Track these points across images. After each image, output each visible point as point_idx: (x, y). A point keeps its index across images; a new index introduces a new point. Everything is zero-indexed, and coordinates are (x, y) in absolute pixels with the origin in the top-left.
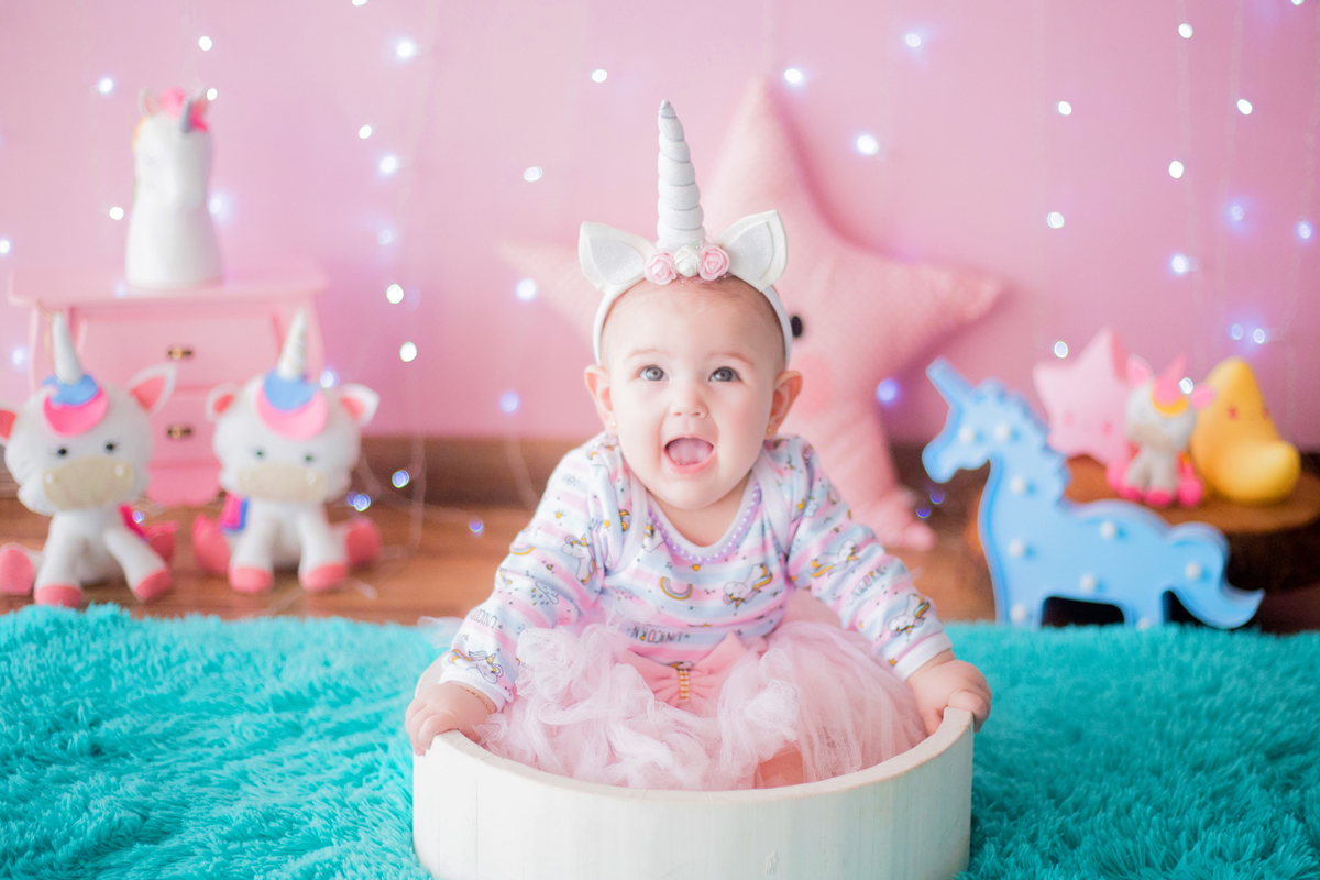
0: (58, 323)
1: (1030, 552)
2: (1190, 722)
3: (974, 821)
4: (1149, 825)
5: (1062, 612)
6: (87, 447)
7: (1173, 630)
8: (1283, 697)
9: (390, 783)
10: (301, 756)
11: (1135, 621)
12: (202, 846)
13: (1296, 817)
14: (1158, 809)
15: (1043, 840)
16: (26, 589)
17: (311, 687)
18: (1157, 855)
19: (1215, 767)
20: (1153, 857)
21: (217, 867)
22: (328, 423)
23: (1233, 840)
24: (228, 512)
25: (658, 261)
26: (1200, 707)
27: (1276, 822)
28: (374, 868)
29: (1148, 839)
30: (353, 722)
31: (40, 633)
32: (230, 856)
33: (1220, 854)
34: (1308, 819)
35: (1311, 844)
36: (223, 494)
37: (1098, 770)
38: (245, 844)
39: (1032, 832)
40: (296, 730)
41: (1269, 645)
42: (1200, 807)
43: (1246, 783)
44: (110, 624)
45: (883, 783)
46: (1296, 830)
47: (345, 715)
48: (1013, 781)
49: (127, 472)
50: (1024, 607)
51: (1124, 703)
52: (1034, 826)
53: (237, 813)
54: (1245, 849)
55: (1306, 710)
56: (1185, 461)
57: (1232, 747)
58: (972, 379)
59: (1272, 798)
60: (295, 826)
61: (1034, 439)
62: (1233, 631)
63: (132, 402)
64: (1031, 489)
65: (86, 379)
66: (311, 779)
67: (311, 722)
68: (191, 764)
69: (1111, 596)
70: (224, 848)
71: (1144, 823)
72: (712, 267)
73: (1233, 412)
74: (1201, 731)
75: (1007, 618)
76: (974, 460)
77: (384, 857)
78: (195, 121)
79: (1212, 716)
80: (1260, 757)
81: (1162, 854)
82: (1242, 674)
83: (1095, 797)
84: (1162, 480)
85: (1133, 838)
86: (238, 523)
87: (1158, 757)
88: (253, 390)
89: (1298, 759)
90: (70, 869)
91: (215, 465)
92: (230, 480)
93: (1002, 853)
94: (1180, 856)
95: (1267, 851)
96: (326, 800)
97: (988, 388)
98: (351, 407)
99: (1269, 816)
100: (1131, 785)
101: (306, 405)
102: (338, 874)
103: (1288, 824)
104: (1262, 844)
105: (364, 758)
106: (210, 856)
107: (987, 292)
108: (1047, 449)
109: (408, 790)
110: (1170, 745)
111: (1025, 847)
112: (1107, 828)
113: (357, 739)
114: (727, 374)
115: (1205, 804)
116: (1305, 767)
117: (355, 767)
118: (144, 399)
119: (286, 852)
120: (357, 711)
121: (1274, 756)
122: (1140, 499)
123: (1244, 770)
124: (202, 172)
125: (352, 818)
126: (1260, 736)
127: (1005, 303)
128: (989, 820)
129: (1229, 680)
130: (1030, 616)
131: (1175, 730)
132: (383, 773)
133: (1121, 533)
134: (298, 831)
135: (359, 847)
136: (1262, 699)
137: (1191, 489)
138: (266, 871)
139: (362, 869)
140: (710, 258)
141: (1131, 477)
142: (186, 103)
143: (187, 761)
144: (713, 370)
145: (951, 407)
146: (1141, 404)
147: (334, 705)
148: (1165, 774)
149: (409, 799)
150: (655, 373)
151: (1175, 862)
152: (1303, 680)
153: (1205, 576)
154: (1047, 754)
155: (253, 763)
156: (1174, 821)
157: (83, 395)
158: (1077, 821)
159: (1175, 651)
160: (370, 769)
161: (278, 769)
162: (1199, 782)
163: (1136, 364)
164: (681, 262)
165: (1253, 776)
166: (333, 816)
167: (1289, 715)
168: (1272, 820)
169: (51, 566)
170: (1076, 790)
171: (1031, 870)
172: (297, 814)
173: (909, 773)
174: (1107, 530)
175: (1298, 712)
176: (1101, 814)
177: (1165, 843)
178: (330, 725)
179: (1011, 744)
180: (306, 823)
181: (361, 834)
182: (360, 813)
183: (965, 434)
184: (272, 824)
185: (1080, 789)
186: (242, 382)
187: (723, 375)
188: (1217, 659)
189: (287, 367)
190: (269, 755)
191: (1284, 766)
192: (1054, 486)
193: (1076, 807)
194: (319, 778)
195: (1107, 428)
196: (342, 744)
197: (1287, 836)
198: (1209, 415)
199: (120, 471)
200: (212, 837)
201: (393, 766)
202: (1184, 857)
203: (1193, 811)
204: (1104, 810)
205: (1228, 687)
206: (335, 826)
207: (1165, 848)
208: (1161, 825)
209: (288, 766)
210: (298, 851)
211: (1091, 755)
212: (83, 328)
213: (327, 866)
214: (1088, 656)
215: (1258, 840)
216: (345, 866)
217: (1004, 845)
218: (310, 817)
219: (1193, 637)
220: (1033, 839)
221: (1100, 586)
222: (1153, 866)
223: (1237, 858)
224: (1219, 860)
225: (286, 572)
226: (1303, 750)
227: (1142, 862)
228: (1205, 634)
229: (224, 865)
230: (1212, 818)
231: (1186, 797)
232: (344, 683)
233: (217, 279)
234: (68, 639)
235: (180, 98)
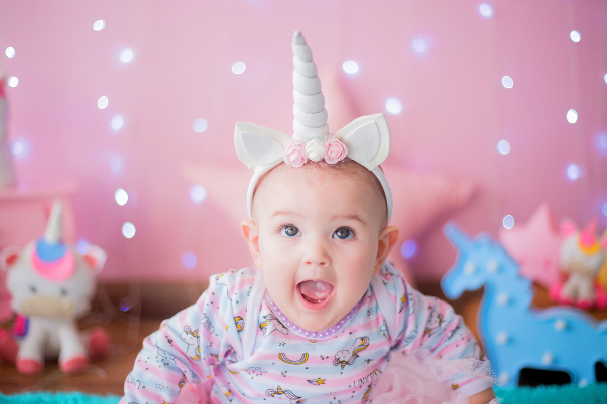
1: (511, 341)
5: (533, 377)
11: (578, 381)
22: (75, 269)
24: (17, 325)
25: (294, 150)
50: (508, 374)
56: (598, 282)
61: (512, 271)
64: (511, 302)
69: (562, 366)
72: (334, 155)
84: (585, 293)
86: (23, 332)
88: (29, 251)
92: (18, 305)
97: (483, 240)
98: (89, 260)
101: (61, 258)
108: (519, 276)
114: (345, 232)
122: (573, 305)
130: (510, 380)
133: (569, 327)
137: (603, 298)
140: (332, 149)
141: (566, 294)
144: (335, 229)
145: (458, 252)
146: (571, 248)
150: (292, 230)
163: (566, 224)
164: (311, 151)
174: (560, 325)
183: (469, 268)
186: (22, 245)
187: (342, 233)
189: (51, 235)
192: (525, 298)
195: (547, 265)
221: (555, 360)
225: (50, 361)
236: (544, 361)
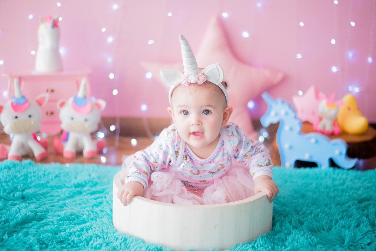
0: (16, 81)
1: (291, 147)
2: (336, 193)
3: (273, 218)
4: (324, 219)
5: (300, 164)
6: (23, 116)
7: (331, 169)
8: (363, 187)
9: (106, 207)
10: (82, 200)
11: (321, 166)
12: (52, 222)
13: (366, 217)
14: (326, 215)
15: (293, 222)
16: (5, 157)
17: (85, 181)
18: (326, 227)
19: (343, 204)
20: (325, 228)
21: (56, 227)
22: (92, 110)
23: (348, 223)
24: (63, 135)
26: (339, 189)
27: (360, 219)
28: (101, 228)
29: (323, 223)
30: (97, 191)
31: (9, 167)
32: (60, 225)
33: (344, 227)
34: (369, 218)
35: (370, 224)
36: (62, 132)
37: (309, 205)
38: (64, 222)
39: (290, 220)
40: (80, 193)
41: (359, 173)
42: (339, 214)
43: (352, 208)
44: (29, 165)
45: (247, 203)
46: (366, 220)
47: (94, 189)
48: (285, 207)
49: (34, 123)
50: (289, 162)
51: (317, 187)
52: (291, 219)
53: (62, 214)
54: (351, 225)
55: (369, 190)
56: (335, 122)
57: (348, 199)
58: (274, 97)
59: (359, 212)
60: (79, 217)
61: (292, 114)
62: (349, 169)
63: (36, 104)
64: (291, 129)
65: (23, 97)
66: (84, 205)
67: (85, 191)
68: (50, 202)
69: (314, 160)
70: (58, 223)
71: (322, 218)
72: (201, 80)
73: (349, 109)
74: (339, 195)
75: (284, 165)
76: (275, 121)
77: (104, 226)
78: (55, 24)
79: (343, 191)
80: (356, 202)
81: (327, 227)
82: (351, 180)
83: (308, 212)
84: (329, 127)
85: (319, 223)
86: (66, 139)
87: (326, 201)
88: (70, 101)
89: (367, 203)
90: (14, 228)
91: (60, 122)
92: (64, 126)
93: (281, 226)
94: (332, 227)
95: (358, 226)
96: (88, 211)
97: (279, 101)
98: (98, 106)
99: (358, 217)
100: (319, 208)
101: (85, 105)
102: (91, 230)
103: (364, 219)
104: (356, 224)
105: (99, 200)
106: (54, 225)
107: (280, 76)
108: (296, 117)
109: (111, 209)
110: (330, 198)
111: (288, 224)
112: (312, 219)
113: (97, 195)
114: (207, 112)
115: (340, 213)
116: (369, 205)
117: (97, 202)
118: (40, 103)
119: (76, 224)
120: (98, 188)
121: (360, 202)
122: (322, 132)
123: (351, 205)
124: (57, 39)
125: (95, 215)
126: (356, 196)
127: (285, 79)
128: (278, 217)
129: (347, 182)
130: (291, 166)
131: (332, 194)
132: (104, 204)
133: (317, 142)
134: (80, 219)
135: (97, 223)
136: (357, 187)
137: (337, 130)
138: (70, 229)
139: (97, 228)
140: (200, 78)
141: (320, 127)
142: (52, 19)
143: (49, 201)
144: (203, 111)
145: (268, 105)
146: (323, 106)
147: (91, 187)
148: (329, 206)
149: (112, 211)
150: (186, 112)
151: (331, 229)
152: (369, 182)
153: (341, 154)
154: (295, 201)
155: (68, 201)
156: (331, 218)
157: (22, 101)
158: (303, 218)
159: (332, 174)
160: (101, 203)
161: (75, 203)
162: (338, 208)
163: (321, 94)
164: (191, 80)
165: (354, 206)
166: (90, 215)
167: (364, 191)
168: (359, 218)
169: (13, 150)
170: (303, 209)
171: (289, 230)
172: (80, 214)
173: (254, 201)
174: (313, 141)
175: (367, 190)
176: (310, 216)
177: (328, 224)
178: (90, 192)
179: (284, 198)
180: (82, 217)
181: (98, 220)
182: (97, 214)
183: (273, 113)
184: (72, 217)
185: (304, 209)
186: (67, 98)
187: (206, 112)
188: (344, 177)
189: (80, 94)
190: (72, 199)
191: (363, 205)
192: (298, 128)
193: (303, 214)
194: (86, 205)
195: (313, 113)
196: (93, 196)
197: (363, 222)
198: (342, 109)
199: (32, 123)
200: (55, 220)
201: (107, 202)
202: (334, 228)
203: (336, 215)
204: (311, 215)
205: (347, 184)
206: (90, 217)
207: (328, 225)
208: (327, 219)
209: (78, 202)
210: (79, 224)
211: (307, 201)
212: (23, 83)
213: (87, 227)
214: (307, 176)
215: (355, 223)
216: (92, 227)
217: (282, 224)
218: (83, 215)
219: (337, 171)
220: (290, 222)
221: (311, 157)
222: (325, 230)
223: (349, 228)
224: (344, 229)
225: (79, 153)
226: (369, 200)
227: (322, 229)
228: (341, 171)
229: (58, 227)
230: (342, 218)
231: (335, 212)
232: (95, 181)
233: (61, 70)
234: (16, 168)
235: (51, 18)
236: (306, 157)
